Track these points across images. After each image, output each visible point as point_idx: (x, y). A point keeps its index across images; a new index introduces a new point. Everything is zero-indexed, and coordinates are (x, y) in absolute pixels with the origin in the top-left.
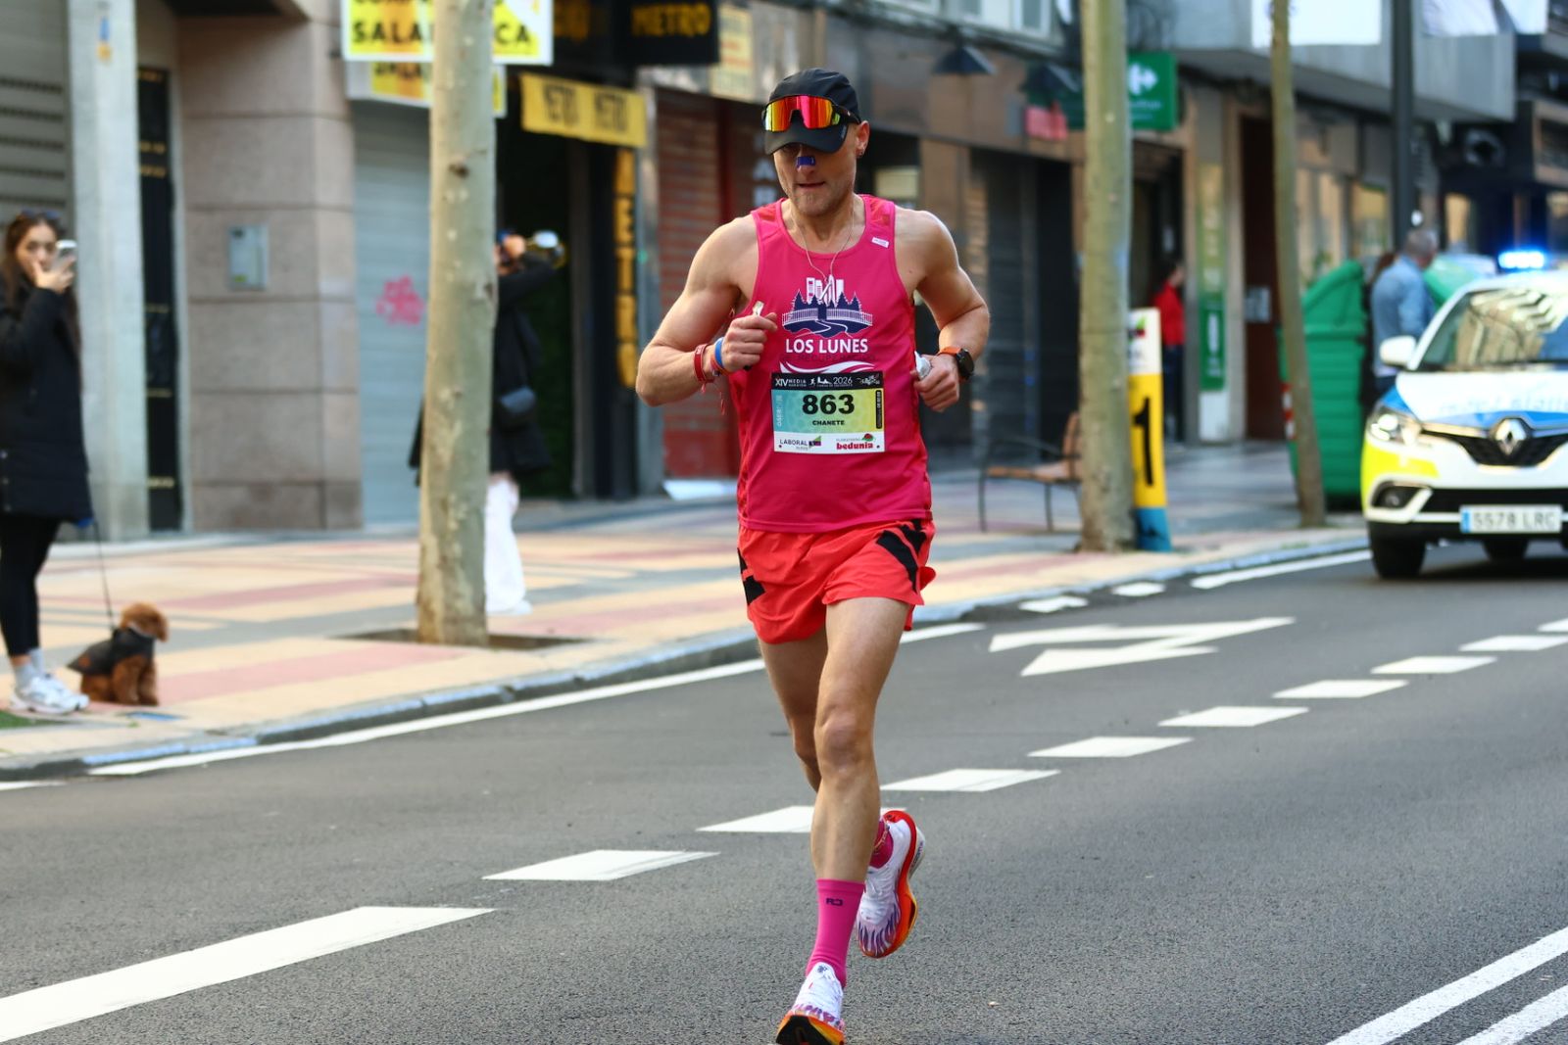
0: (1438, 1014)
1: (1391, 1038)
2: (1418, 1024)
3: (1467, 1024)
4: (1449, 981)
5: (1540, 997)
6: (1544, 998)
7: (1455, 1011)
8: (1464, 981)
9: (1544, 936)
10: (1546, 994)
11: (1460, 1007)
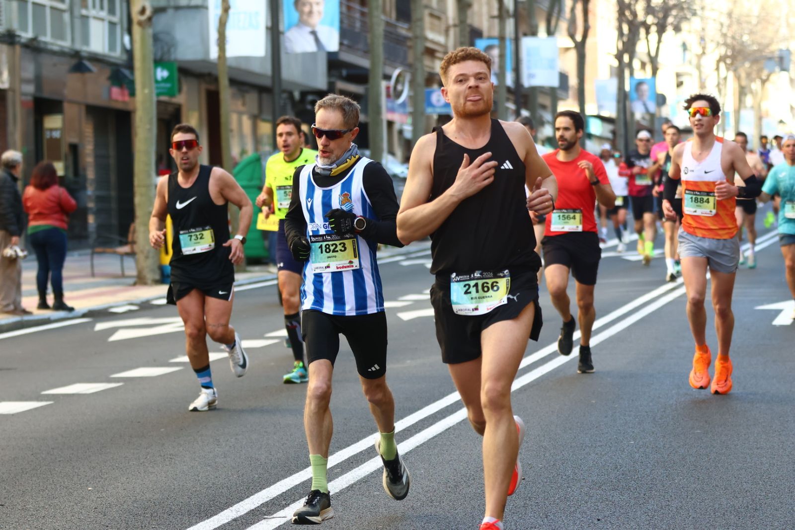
0: (289, 488)
1: (268, 499)
2: (280, 493)
3: (302, 492)
4: (295, 473)
5: (334, 479)
6: (337, 480)
7: (296, 487)
8: (302, 473)
9: (337, 452)
10: (337, 477)
11: (299, 485)
